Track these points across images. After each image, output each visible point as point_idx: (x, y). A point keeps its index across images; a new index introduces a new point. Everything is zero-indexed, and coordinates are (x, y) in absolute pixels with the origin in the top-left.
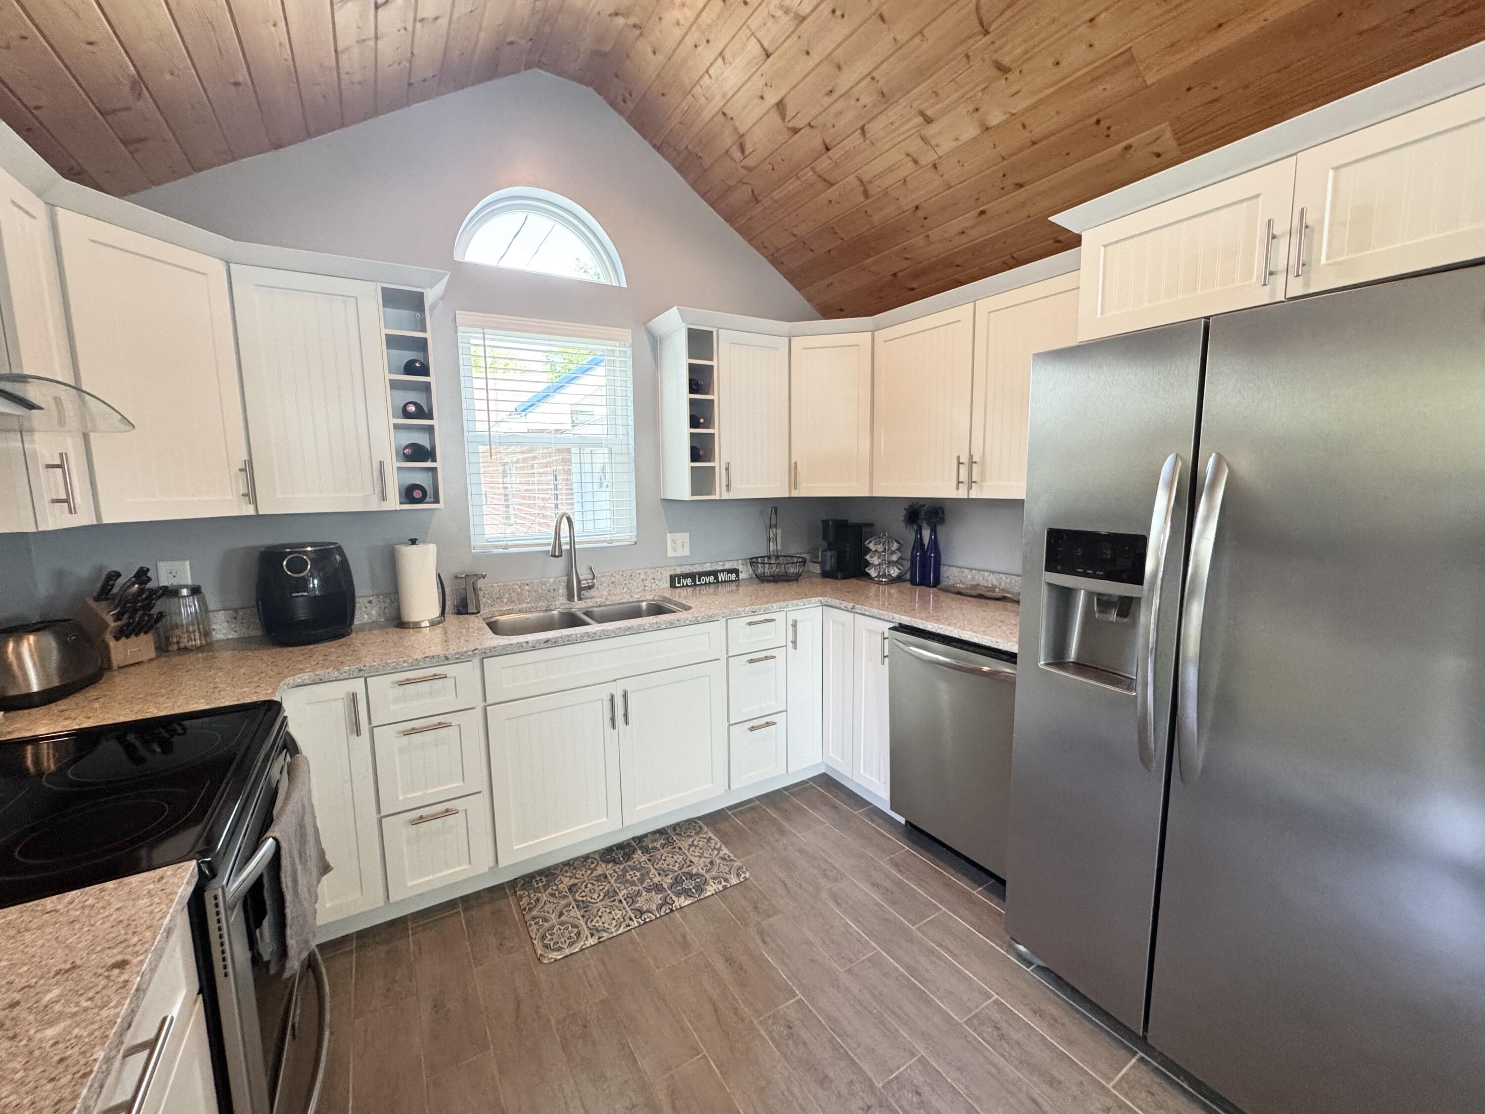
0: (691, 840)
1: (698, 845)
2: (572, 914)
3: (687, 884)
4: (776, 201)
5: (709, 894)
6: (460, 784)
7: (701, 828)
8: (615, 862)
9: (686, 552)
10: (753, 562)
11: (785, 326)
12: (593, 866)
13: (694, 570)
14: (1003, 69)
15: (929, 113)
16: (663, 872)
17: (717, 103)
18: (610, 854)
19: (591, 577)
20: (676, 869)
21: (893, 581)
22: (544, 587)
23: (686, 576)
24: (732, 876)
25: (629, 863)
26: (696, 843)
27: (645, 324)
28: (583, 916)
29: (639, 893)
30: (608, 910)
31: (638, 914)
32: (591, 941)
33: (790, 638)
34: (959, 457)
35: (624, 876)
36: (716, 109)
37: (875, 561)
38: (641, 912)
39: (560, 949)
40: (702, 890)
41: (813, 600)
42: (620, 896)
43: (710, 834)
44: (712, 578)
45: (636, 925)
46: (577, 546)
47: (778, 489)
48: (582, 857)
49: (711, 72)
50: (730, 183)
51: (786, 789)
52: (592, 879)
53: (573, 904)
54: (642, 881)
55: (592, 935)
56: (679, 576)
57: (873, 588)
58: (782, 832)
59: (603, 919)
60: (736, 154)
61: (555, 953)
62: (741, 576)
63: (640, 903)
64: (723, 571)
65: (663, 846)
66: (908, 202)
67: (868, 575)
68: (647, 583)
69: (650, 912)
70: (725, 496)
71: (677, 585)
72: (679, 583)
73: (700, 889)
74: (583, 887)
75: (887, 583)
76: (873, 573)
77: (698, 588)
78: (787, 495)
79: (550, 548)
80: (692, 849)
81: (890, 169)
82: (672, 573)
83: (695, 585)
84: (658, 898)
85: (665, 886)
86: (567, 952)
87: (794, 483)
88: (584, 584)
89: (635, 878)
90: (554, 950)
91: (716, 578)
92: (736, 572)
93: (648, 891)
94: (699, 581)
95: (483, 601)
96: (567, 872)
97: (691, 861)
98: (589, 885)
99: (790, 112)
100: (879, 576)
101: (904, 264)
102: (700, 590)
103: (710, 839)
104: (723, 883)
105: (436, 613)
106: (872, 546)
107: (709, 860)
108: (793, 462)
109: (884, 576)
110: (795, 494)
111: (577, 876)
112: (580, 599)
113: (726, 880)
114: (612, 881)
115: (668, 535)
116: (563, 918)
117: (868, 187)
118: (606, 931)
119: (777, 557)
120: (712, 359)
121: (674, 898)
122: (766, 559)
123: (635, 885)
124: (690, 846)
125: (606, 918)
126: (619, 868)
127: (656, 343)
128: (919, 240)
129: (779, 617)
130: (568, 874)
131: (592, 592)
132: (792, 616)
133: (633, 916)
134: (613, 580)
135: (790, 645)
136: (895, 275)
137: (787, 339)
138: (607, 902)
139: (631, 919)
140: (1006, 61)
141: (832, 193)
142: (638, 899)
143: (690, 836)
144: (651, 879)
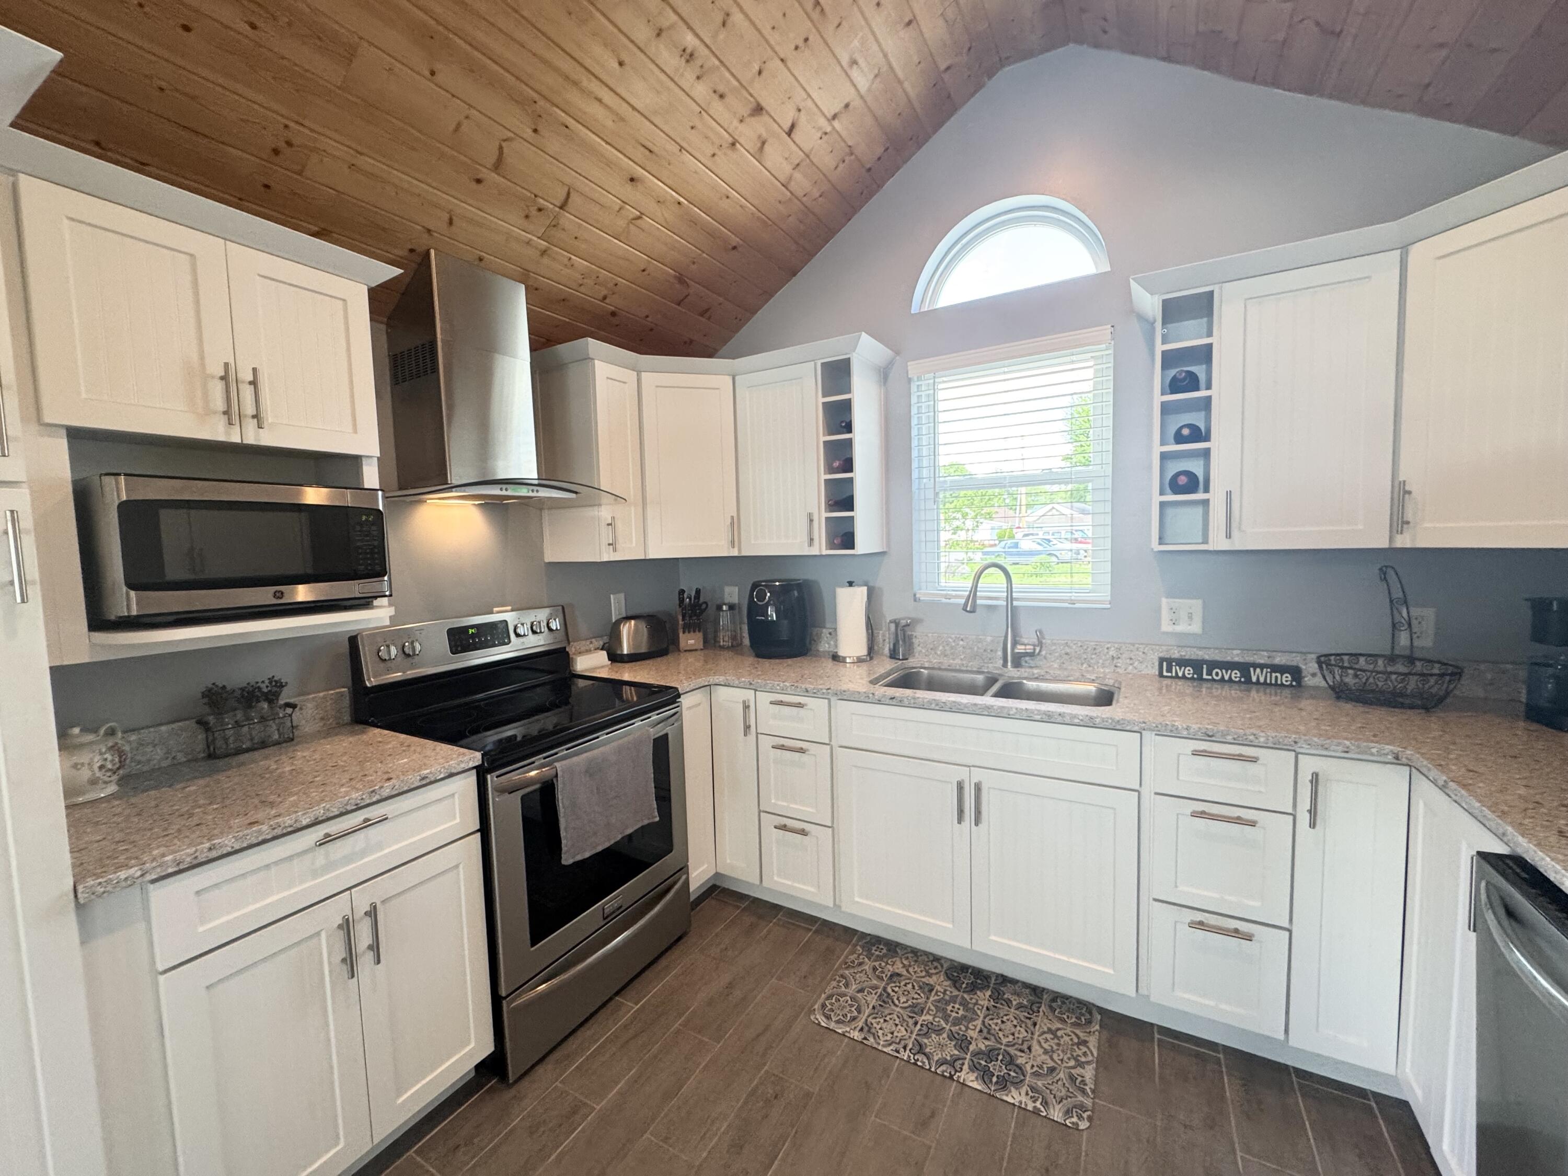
0: (1057, 1026)
1: (1058, 1038)
2: (868, 999)
3: (998, 1068)
5: (1009, 1099)
9: (1196, 627)
11: (1393, 229)
16: (985, 1031)
18: (960, 973)
19: (1036, 642)
20: (1004, 1041)
23: (1182, 663)
25: (966, 996)
26: (1059, 1033)
28: (874, 1008)
29: (939, 1031)
30: (898, 1021)
31: (917, 1049)
32: (856, 1035)
33: (1305, 804)
35: (948, 1003)
38: (921, 1049)
41: (1377, 748)
42: (921, 1020)
43: (1093, 1041)
44: (1236, 675)
45: (905, 1058)
46: (1018, 603)
47: (1362, 535)
53: (879, 991)
54: (957, 1022)
55: (861, 1030)
56: (1174, 661)
59: (885, 1025)
61: (824, 1018)
62: (1308, 681)
63: (930, 1043)
64: (1262, 666)
65: (1020, 1007)
70: (1224, 545)
72: (1170, 671)
77: (1205, 685)
78: (1385, 545)
80: (1049, 1036)
83: (1201, 679)
86: (832, 1025)
87: (1399, 522)
88: (1020, 649)
89: (954, 1015)
90: (825, 1014)
91: (1246, 675)
92: (1295, 672)
93: (951, 1037)
94: (1209, 673)
96: (907, 958)
97: (1029, 1048)
102: (1210, 689)
103: (1085, 1043)
105: (862, 651)
107: (1051, 1064)
108: (1401, 480)
111: (911, 969)
112: (1016, 665)
114: (932, 999)
115: (1164, 600)
118: (875, 1038)
119: (1410, 661)
120: (1212, 333)
121: (966, 1067)
123: (947, 1022)
124: (1050, 1031)
125: (888, 1027)
126: (952, 992)
130: (906, 962)
132: (1309, 765)
133: (910, 1046)
134: (1068, 650)
135: (1304, 818)
137: (1397, 253)
138: (905, 1014)
139: (905, 1048)
143: (1063, 1021)
144: (967, 1028)
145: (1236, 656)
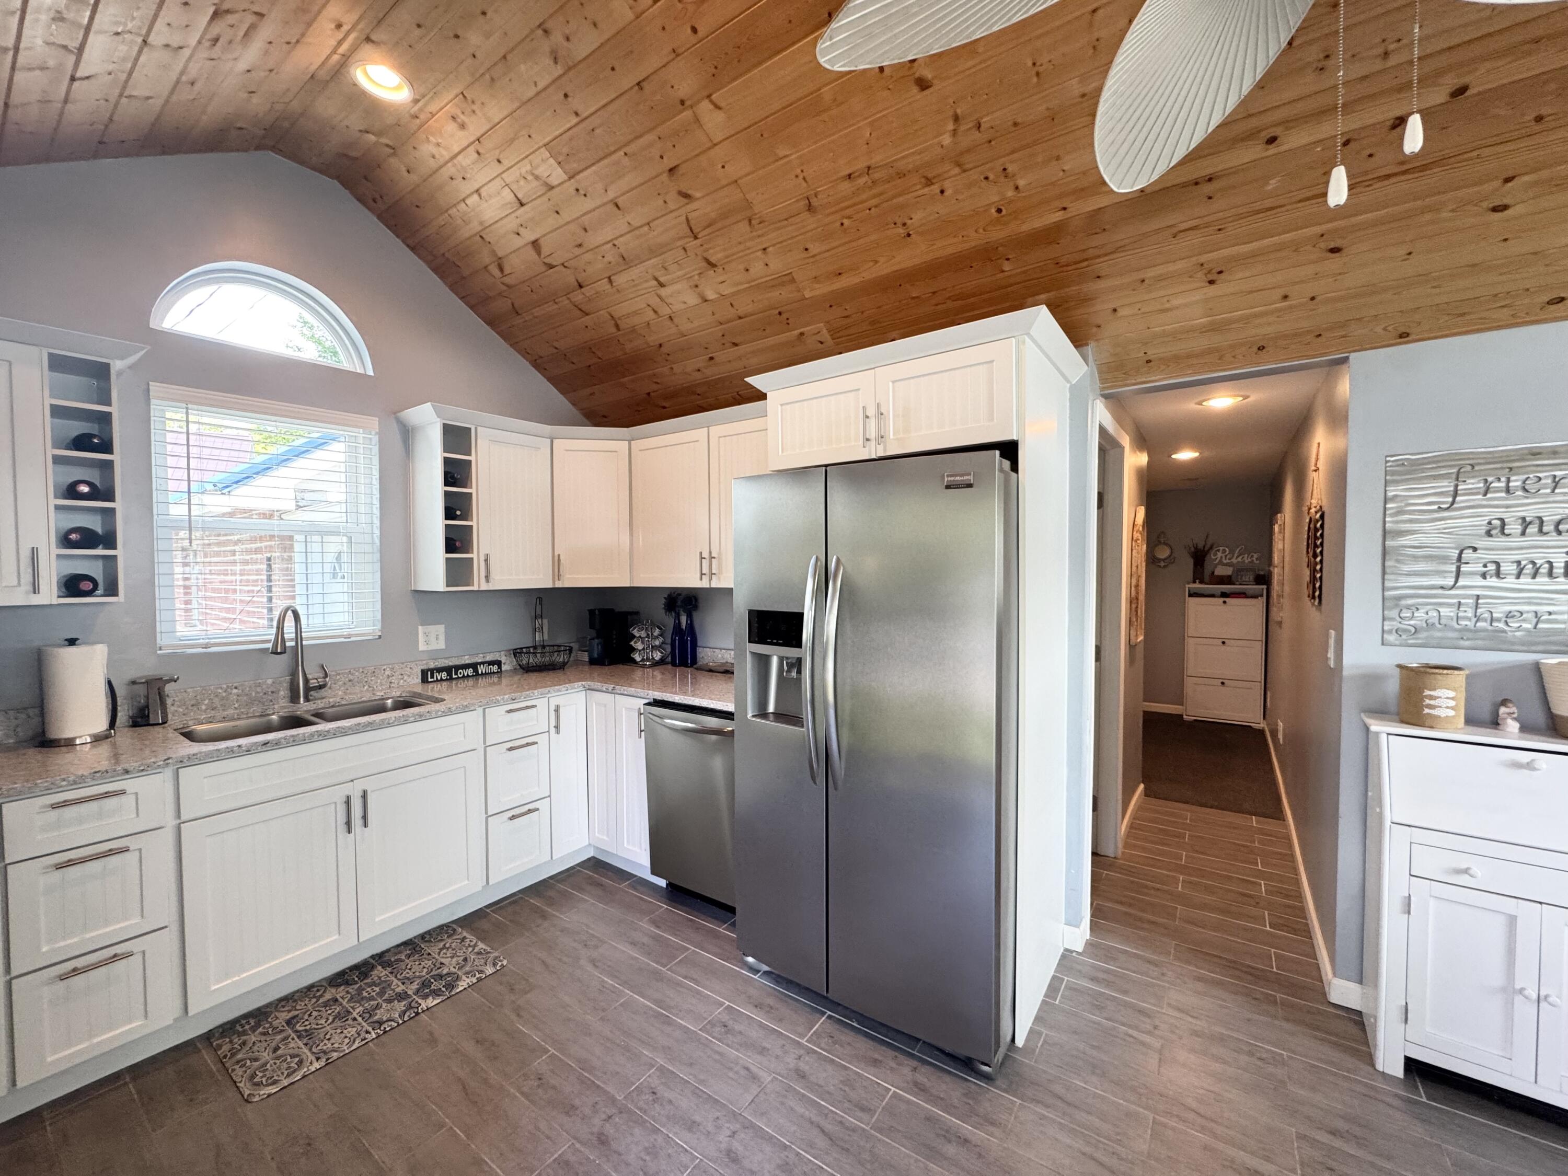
0: (441, 945)
1: (450, 947)
2: (292, 1045)
3: (437, 985)
4: (536, 317)
5: (461, 988)
6: (136, 920)
7: (454, 930)
8: (347, 983)
9: (441, 645)
10: (517, 653)
11: (547, 429)
12: (318, 994)
13: (451, 664)
14: (712, 265)
15: (662, 279)
16: (406, 981)
17: (475, 227)
18: (340, 979)
19: (322, 675)
20: (424, 974)
21: (656, 664)
22: (259, 689)
23: (440, 670)
24: (488, 967)
25: (366, 981)
26: (447, 945)
27: (395, 413)
28: (306, 1045)
29: (378, 1006)
30: (339, 1031)
31: (376, 1025)
32: (317, 1065)
33: (553, 723)
34: (701, 553)
35: (360, 994)
36: (474, 232)
37: (639, 646)
38: (380, 1023)
39: (275, 1082)
40: (453, 987)
41: (576, 685)
42: (355, 1014)
43: (465, 934)
44: (470, 671)
45: (374, 1036)
46: (304, 643)
47: (542, 581)
48: (305, 988)
49: (468, 202)
50: (491, 294)
51: (551, 878)
52: (318, 1006)
53: (293, 1035)
54: (382, 993)
55: (318, 1059)
56: (432, 671)
57: (638, 673)
58: (544, 916)
59: (332, 1041)
60: (496, 272)
61: (270, 1087)
62: (504, 668)
63: (380, 1015)
64: (483, 663)
65: (409, 956)
66: (653, 339)
67: (634, 661)
68: (393, 679)
69: (393, 1020)
70: (484, 587)
71: (430, 680)
72: (432, 677)
73: (450, 986)
74: (306, 1017)
75: (650, 666)
76: (637, 657)
77: (454, 682)
78: (550, 586)
79: (270, 645)
80: (443, 951)
81: (635, 313)
82: (425, 667)
83: (451, 679)
84: (401, 1006)
85: (410, 992)
86: (286, 1082)
87: (558, 575)
88: (313, 683)
89: (374, 994)
90: (268, 1085)
91: (476, 670)
92: (499, 663)
93: (389, 1001)
94: (456, 674)
95: (171, 709)
96: (283, 1007)
97: (441, 964)
98: (315, 1014)
99: (545, 251)
100: (643, 660)
101: (655, 387)
102: (456, 684)
103: (465, 938)
104: (478, 976)
105: (101, 724)
106: (636, 632)
107: (462, 958)
108: (556, 554)
109: (648, 660)
110: (559, 585)
111: (298, 1007)
112: (307, 699)
113: (481, 972)
114: (344, 1003)
115: (420, 627)
116: (279, 1052)
117: (619, 322)
118: (336, 1051)
119: (544, 647)
120: (470, 454)
121: (420, 1001)
122: (532, 650)
123: (375, 999)
124: (441, 949)
125: (337, 1038)
126: (352, 989)
127: (407, 434)
128: (666, 370)
129: (541, 703)
130: (287, 1008)
131: (323, 692)
132: (554, 702)
133: (370, 1029)
134: (351, 677)
135: (553, 730)
136: (649, 394)
137: (549, 441)
138: (338, 1023)
139: (367, 1032)
140: (713, 260)
141: (586, 320)
142: (378, 1011)
143: (442, 940)
144: (394, 990)
145: (467, 660)
